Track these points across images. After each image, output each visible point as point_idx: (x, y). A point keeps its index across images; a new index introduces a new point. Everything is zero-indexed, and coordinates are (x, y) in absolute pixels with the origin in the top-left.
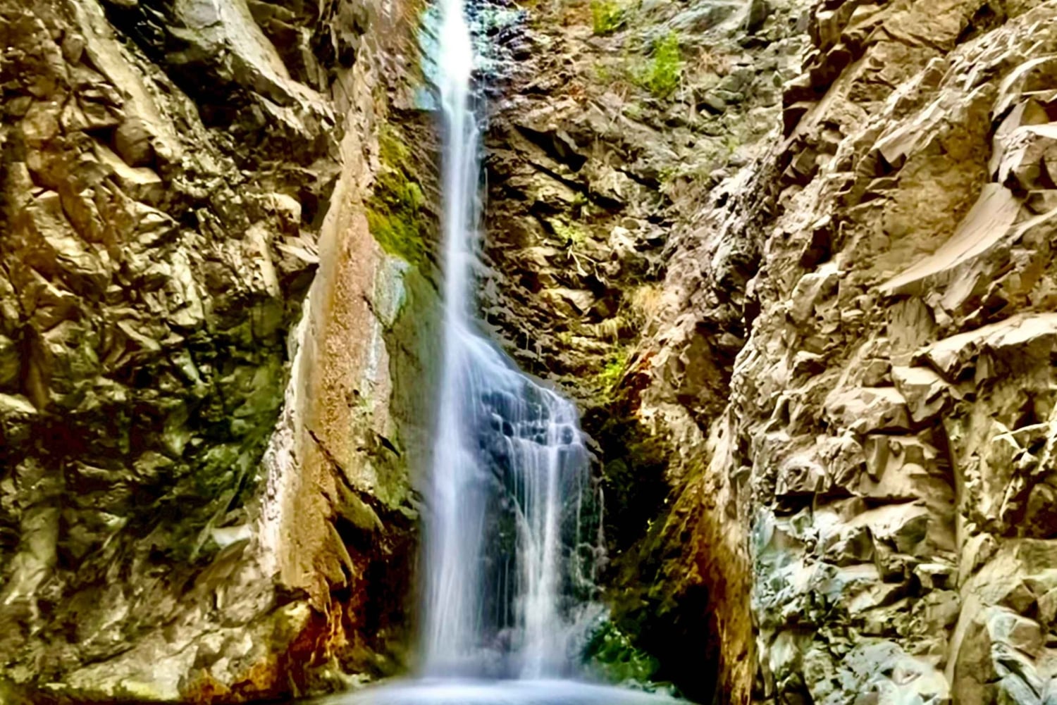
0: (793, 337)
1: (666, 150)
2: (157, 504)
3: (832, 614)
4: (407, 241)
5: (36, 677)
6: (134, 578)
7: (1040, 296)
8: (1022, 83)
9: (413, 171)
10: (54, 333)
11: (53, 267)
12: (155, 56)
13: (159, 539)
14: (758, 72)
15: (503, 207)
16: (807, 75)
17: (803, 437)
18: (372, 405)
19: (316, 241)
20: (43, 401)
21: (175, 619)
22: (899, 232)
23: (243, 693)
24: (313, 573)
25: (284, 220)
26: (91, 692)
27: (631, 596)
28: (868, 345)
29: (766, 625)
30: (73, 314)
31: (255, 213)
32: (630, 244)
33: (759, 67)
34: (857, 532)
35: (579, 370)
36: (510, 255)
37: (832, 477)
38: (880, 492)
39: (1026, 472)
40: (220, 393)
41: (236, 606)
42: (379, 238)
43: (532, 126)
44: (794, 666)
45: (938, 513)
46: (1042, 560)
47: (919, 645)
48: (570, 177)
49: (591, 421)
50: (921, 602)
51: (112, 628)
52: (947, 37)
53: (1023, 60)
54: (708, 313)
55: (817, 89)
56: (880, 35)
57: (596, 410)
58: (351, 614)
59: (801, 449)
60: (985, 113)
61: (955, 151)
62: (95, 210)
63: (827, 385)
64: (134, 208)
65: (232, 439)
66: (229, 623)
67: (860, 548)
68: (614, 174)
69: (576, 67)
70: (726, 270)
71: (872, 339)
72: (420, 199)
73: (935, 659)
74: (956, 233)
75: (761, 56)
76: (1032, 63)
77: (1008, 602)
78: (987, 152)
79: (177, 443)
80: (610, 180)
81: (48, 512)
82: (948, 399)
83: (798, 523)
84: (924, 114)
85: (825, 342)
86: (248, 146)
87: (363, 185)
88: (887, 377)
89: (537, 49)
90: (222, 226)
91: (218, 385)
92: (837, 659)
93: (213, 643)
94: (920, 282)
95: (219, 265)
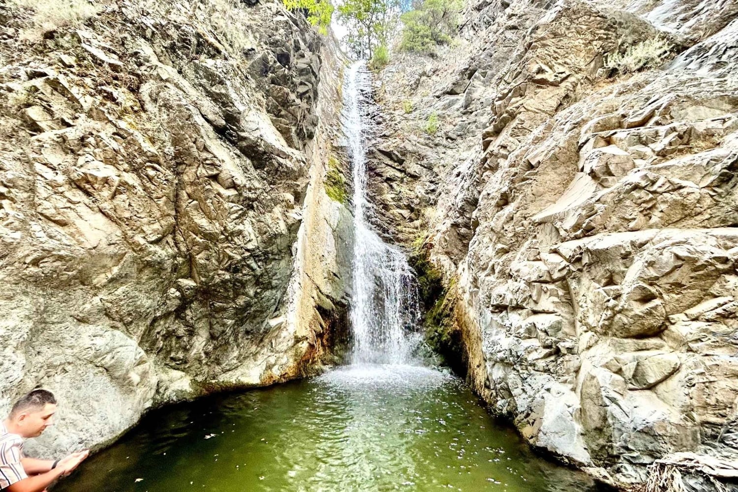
0: (495, 237)
1: (435, 155)
2: (245, 314)
3: (520, 360)
4: (340, 195)
5: (206, 379)
6: (240, 340)
7: (611, 225)
8: (592, 129)
9: (341, 169)
10: (200, 256)
11: (197, 230)
12: (234, 143)
13: (247, 326)
14: (469, 124)
15: (374, 180)
16: (492, 127)
17: (501, 280)
18: (329, 261)
19: (301, 209)
20: (198, 280)
21: (256, 353)
22: (539, 194)
23: (284, 378)
24: (309, 329)
25: (288, 204)
26: (227, 382)
27: (430, 331)
28: (528, 242)
29: (490, 359)
30: (207, 248)
31: (275, 202)
32: (423, 192)
33: (469, 121)
34: (529, 325)
35: (406, 241)
36: (378, 198)
37: (517, 300)
38: (538, 308)
39: (612, 309)
40: (266, 272)
41: (280, 346)
42: (330, 196)
43: (384, 150)
44: (504, 379)
45: (566, 319)
46: (622, 348)
47: (562, 379)
48: (399, 168)
49: (412, 261)
50: (561, 359)
51: (233, 359)
52: (551, 109)
53: (592, 119)
54: (455, 220)
55: (497, 132)
56: (522, 109)
57: (414, 257)
58: (324, 341)
59: (501, 285)
60: (575, 142)
61: (562, 159)
62: (212, 208)
63: (511, 259)
64: (227, 205)
65: (272, 288)
66: (277, 352)
67: (531, 332)
68: (416, 165)
69: (399, 126)
70: (462, 203)
71: (530, 239)
72: (344, 180)
73: (571, 386)
74: (565, 194)
75: (470, 117)
76: (596, 120)
77: (607, 366)
78: (576, 158)
79: (251, 292)
80: (413, 167)
81: (204, 320)
82: (569, 270)
83: (502, 317)
84: (546, 143)
85: (509, 241)
86: (272, 176)
87: (323, 176)
88: (538, 257)
89: (385, 121)
90: (263, 208)
91: (265, 269)
92: (524, 380)
93: (272, 360)
94: (551, 216)
95: (262, 224)
